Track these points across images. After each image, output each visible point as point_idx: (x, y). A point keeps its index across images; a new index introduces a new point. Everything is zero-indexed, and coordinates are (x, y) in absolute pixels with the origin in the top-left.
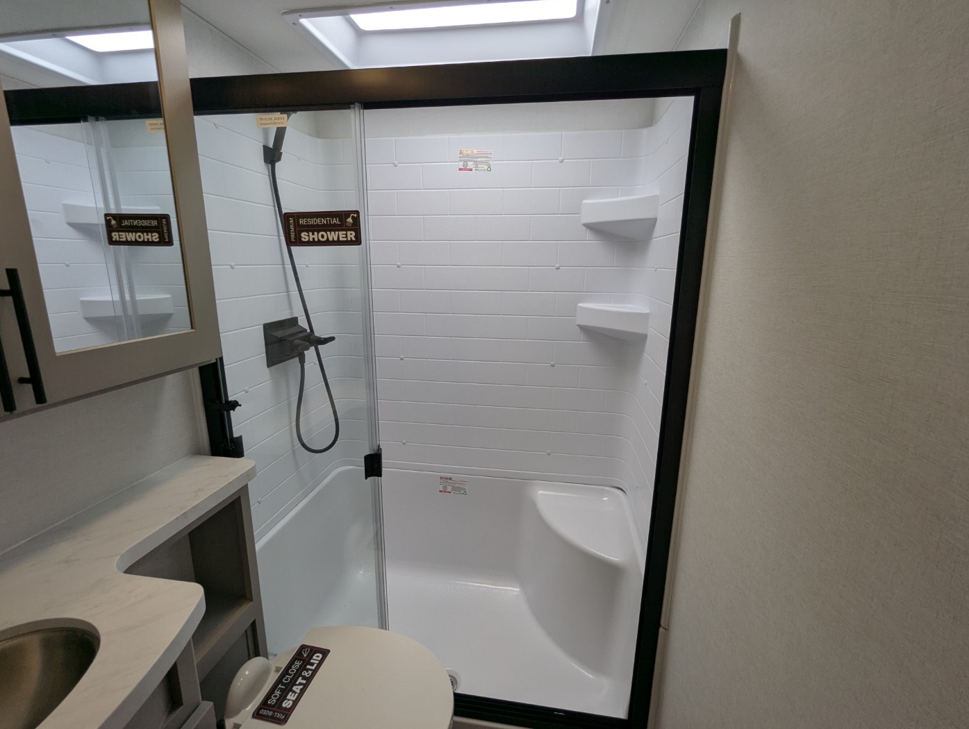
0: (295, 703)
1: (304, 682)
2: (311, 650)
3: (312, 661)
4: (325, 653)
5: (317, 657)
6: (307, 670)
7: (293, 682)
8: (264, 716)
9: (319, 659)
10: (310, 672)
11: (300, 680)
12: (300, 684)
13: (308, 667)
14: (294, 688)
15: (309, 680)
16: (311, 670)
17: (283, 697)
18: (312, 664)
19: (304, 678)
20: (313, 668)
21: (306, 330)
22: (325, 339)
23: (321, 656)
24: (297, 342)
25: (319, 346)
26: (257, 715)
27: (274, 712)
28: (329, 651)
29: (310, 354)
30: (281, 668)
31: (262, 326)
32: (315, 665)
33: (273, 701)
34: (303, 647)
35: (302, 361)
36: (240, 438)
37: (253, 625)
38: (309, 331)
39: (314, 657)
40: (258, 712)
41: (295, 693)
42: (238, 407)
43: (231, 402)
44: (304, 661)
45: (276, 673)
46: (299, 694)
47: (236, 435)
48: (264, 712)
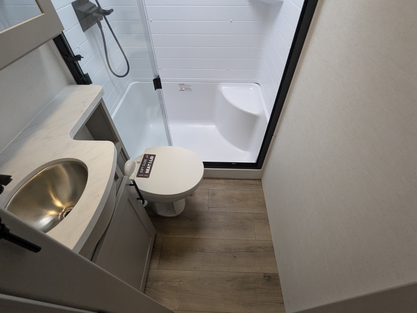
0: (150, 171)
1: (150, 165)
2: (149, 156)
3: (150, 159)
4: (154, 156)
5: (152, 158)
6: (150, 162)
7: (146, 166)
8: (140, 176)
9: (153, 158)
10: (151, 162)
11: (148, 165)
12: (149, 166)
13: (150, 161)
14: (148, 167)
15: (152, 164)
16: (151, 161)
17: (145, 170)
18: (151, 160)
19: (150, 164)
20: (152, 161)
21: (95, 5)
22: (109, 11)
23: (153, 157)
24: (94, 14)
25: (106, 16)
26: (138, 176)
27: (143, 175)
28: (155, 155)
29: (103, 22)
30: (140, 162)
31: (71, 4)
32: (152, 160)
33: (141, 172)
34: (145, 155)
35: (100, 26)
36: (87, 74)
37: (122, 149)
38: (97, 6)
39: (151, 157)
40: (138, 175)
41: (149, 169)
42: (82, 58)
43: (77, 56)
44: (148, 159)
45: (139, 164)
46: (150, 169)
47: (85, 73)
48: (139, 175)
